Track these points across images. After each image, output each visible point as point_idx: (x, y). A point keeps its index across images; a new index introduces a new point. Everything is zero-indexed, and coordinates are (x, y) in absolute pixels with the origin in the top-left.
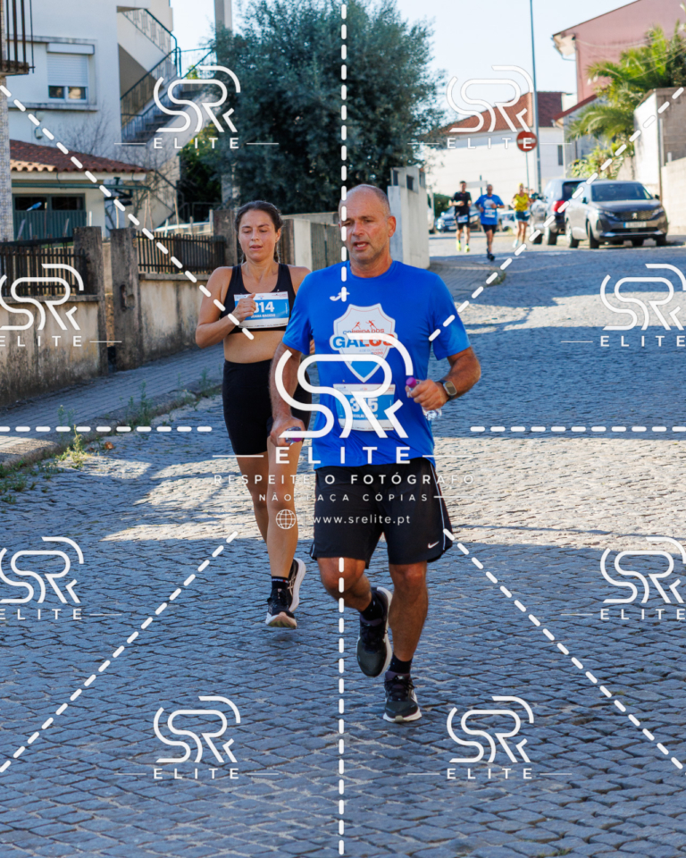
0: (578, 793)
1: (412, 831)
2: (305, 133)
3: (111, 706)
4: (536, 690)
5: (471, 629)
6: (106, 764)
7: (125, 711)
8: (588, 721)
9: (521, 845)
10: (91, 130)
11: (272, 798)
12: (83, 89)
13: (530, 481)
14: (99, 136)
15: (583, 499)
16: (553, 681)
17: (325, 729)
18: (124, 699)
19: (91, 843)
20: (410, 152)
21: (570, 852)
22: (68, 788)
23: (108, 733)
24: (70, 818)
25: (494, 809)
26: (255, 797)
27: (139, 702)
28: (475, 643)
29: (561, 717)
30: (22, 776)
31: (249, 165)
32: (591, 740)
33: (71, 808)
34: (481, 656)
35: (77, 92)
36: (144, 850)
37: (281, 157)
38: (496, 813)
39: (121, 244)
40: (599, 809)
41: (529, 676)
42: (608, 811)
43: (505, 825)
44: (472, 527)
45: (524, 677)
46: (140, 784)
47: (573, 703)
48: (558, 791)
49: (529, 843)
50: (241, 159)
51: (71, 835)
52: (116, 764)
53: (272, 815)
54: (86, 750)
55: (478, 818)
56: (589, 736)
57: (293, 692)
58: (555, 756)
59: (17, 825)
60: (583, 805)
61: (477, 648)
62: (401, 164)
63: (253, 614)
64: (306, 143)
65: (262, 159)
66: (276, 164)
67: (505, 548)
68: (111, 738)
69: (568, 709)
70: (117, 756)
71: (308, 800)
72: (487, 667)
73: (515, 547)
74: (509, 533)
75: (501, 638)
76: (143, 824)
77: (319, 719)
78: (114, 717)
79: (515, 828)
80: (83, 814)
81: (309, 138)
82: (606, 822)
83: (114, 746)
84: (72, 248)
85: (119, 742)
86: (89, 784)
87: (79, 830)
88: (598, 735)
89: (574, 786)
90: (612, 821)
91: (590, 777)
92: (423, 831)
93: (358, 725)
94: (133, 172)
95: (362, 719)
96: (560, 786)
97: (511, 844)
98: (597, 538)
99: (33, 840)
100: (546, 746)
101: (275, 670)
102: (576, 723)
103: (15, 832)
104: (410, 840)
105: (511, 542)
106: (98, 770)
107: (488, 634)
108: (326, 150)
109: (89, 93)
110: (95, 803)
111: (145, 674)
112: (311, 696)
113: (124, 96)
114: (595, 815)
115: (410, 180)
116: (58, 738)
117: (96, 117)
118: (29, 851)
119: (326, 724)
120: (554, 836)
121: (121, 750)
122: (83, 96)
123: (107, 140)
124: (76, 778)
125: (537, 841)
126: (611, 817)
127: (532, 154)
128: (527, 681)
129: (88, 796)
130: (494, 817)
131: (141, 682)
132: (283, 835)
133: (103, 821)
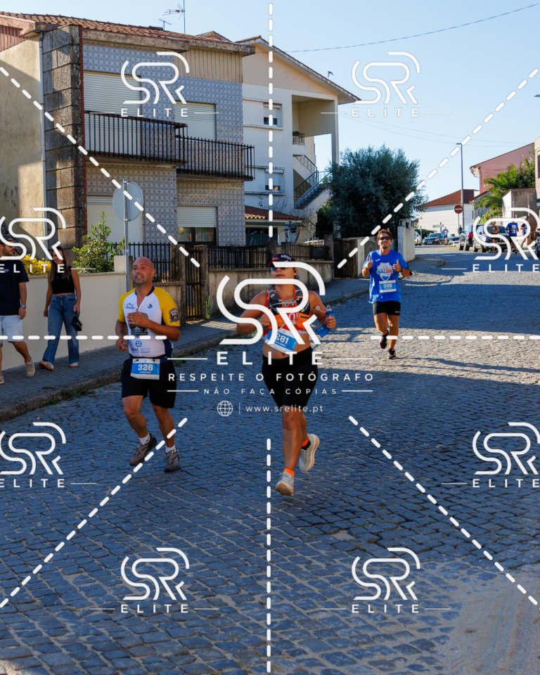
0: (436, 483)
1: (362, 497)
2: (366, 205)
3: (251, 437)
4: (426, 438)
5: (403, 410)
6: (243, 462)
7: (255, 440)
8: (446, 452)
9: (407, 505)
10: (281, 203)
11: (307, 480)
12: (279, 187)
13: (440, 348)
14: (284, 205)
15: (460, 356)
16: (434, 434)
17: (336, 451)
18: (256, 434)
19: (230, 496)
20: (409, 213)
21: (428, 509)
22: (226, 472)
23: (247, 449)
24: (223, 485)
25: (399, 489)
26: (300, 479)
27: (262, 436)
28: (404, 416)
29: (434, 449)
30: (209, 466)
31: (344, 217)
32: (445, 460)
33: (225, 480)
34: (406, 422)
35: (277, 188)
36: (250, 500)
37: (356, 214)
38: (399, 491)
39: (285, 248)
40: (443, 490)
41: (424, 431)
42: (447, 492)
43: (403, 496)
44: (413, 366)
45: (422, 431)
46: (255, 471)
47: (441, 443)
48: (428, 481)
49: (411, 504)
50: (341, 215)
51: (223, 492)
52: (246, 462)
53: (306, 487)
54: (236, 456)
55: (392, 492)
56: (445, 458)
57: (326, 434)
58: (429, 466)
59: (202, 486)
60: (437, 488)
61: (405, 418)
62: (405, 218)
63: (316, 400)
64: (367, 209)
65: (349, 215)
66: (354, 217)
67: (424, 376)
68: (247, 451)
69: (438, 446)
70: (248, 459)
71: (323, 482)
72: (407, 427)
73: (429, 375)
74: (427, 369)
75: (416, 414)
76: (252, 489)
77: (333, 447)
78: (250, 442)
79: (406, 497)
80: (230, 483)
81: (368, 207)
82: (445, 496)
83: (248, 455)
84: (265, 249)
85: (250, 453)
86: (234, 470)
87: (226, 490)
88: (449, 458)
89: (435, 480)
90: (448, 496)
91: (442, 476)
92: (367, 497)
93: (349, 450)
94: (296, 219)
95: (351, 447)
96: (429, 479)
97: (403, 505)
98: (463, 373)
99: (207, 493)
100: (426, 462)
101: (320, 424)
102: (440, 452)
103: (201, 490)
104: (361, 501)
105: (427, 373)
106: (239, 464)
107: (411, 413)
108: (374, 212)
109: (281, 188)
110: (235, 479)
111: (267, 424)
112: (332, 436)
113: (295, 190)
114: (441, 493)
115: (407, 224)
116: (226, 450)
117: (284, 198)
118: (204, 498)
119: (336, 449)
120: (422, 501)
121: (250, 456)
122: (279, 189)
123: (287, 207)
124: (230, 467)
125: (415, 503)
126: (448, 494)
127: (461, 214)
128: (423, 433)
129: (233, 475)
130: (398, 492)
131: (264, 428)
132: (308, 496)
133: (237, 487)
